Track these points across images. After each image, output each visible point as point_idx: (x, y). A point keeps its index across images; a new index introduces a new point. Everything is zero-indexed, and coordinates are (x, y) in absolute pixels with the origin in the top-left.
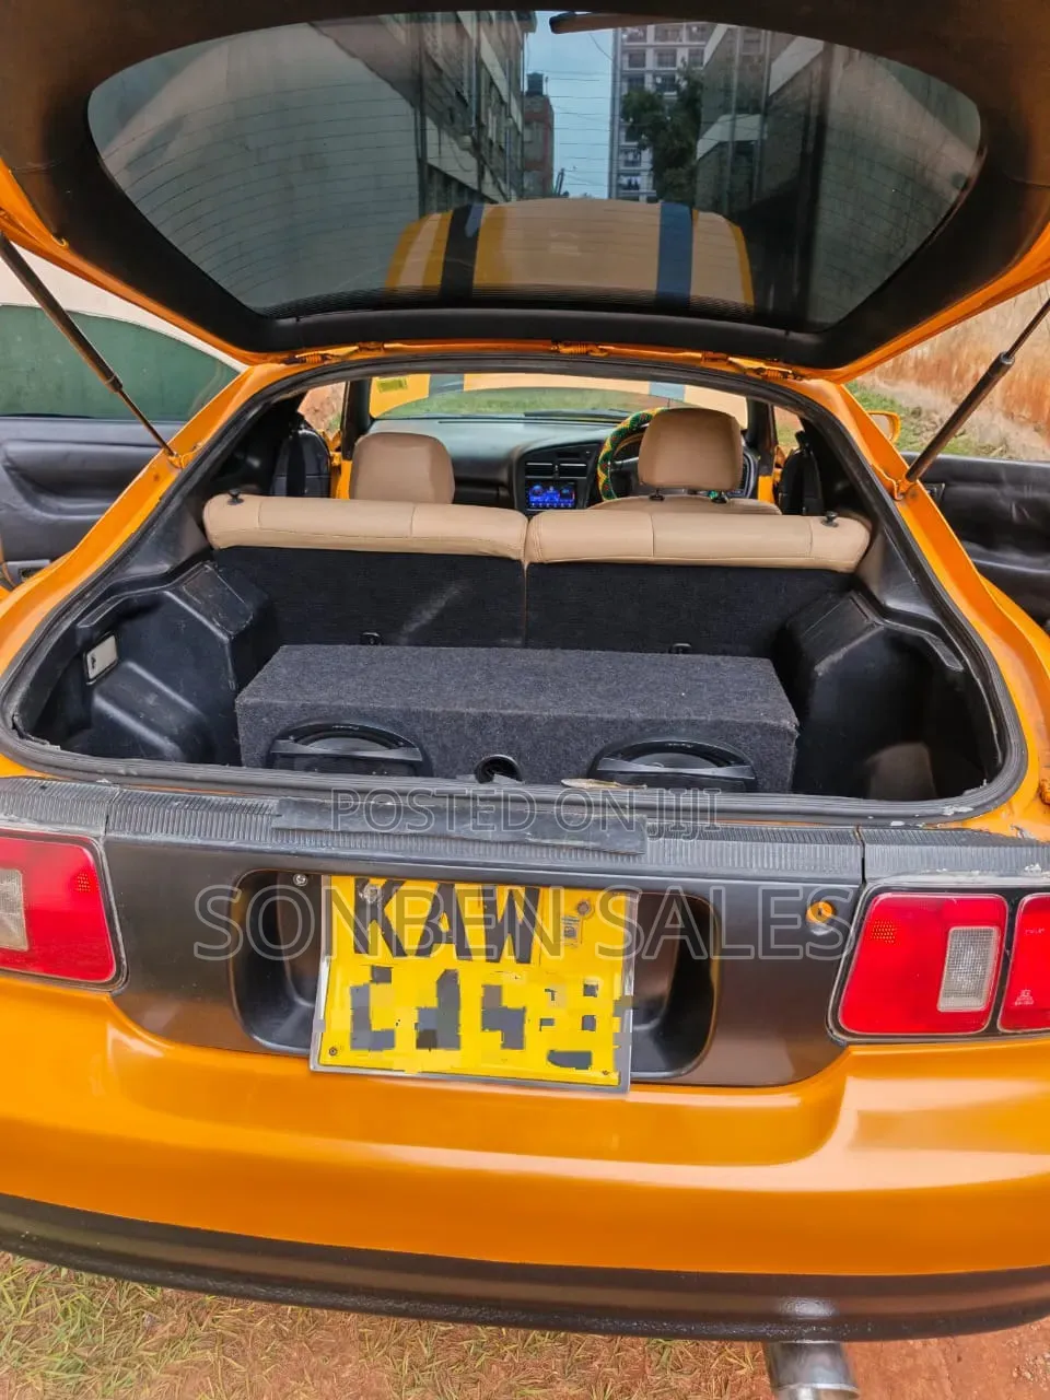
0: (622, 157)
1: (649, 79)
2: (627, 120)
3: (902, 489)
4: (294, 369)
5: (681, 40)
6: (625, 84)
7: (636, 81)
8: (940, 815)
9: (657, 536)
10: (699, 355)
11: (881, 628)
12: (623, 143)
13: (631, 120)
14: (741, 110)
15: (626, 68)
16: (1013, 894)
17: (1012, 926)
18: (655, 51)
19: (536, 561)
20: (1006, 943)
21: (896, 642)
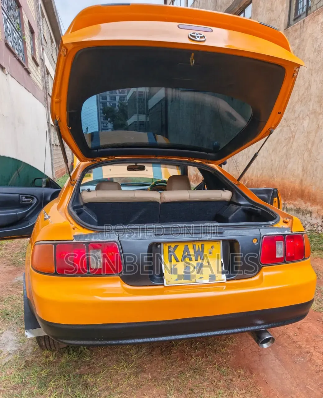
0: (102, 125)
1: (108, 104)
2: (104, 114)
3: (237, 184)
4: (94, 163)
5: (117, 94)
6: (101, 105)
7: (104, 104)
8: (270, 224)
9: (190, 194)
10: (187, 160)
11: (241, 208)
12: (102, 121)
13: (106, 114)
14: (140, 113)
15: (101, 100)
16: (284, 235)
17: (285, 240)
18: (109, 96)
19: (163, 202)
20: (285, 244)
21: (244, 210)
